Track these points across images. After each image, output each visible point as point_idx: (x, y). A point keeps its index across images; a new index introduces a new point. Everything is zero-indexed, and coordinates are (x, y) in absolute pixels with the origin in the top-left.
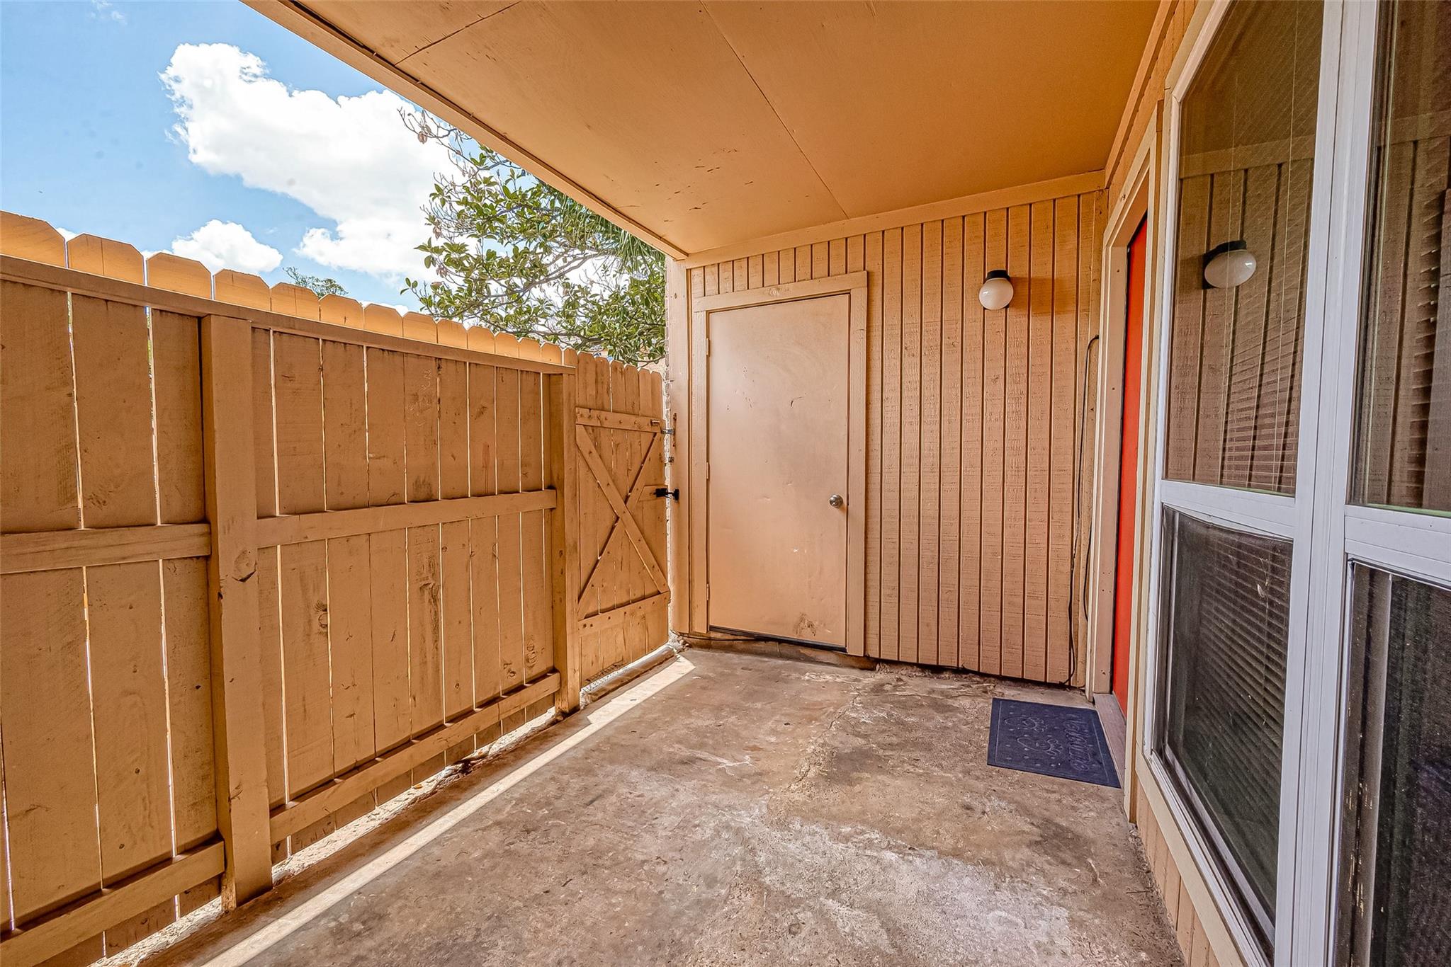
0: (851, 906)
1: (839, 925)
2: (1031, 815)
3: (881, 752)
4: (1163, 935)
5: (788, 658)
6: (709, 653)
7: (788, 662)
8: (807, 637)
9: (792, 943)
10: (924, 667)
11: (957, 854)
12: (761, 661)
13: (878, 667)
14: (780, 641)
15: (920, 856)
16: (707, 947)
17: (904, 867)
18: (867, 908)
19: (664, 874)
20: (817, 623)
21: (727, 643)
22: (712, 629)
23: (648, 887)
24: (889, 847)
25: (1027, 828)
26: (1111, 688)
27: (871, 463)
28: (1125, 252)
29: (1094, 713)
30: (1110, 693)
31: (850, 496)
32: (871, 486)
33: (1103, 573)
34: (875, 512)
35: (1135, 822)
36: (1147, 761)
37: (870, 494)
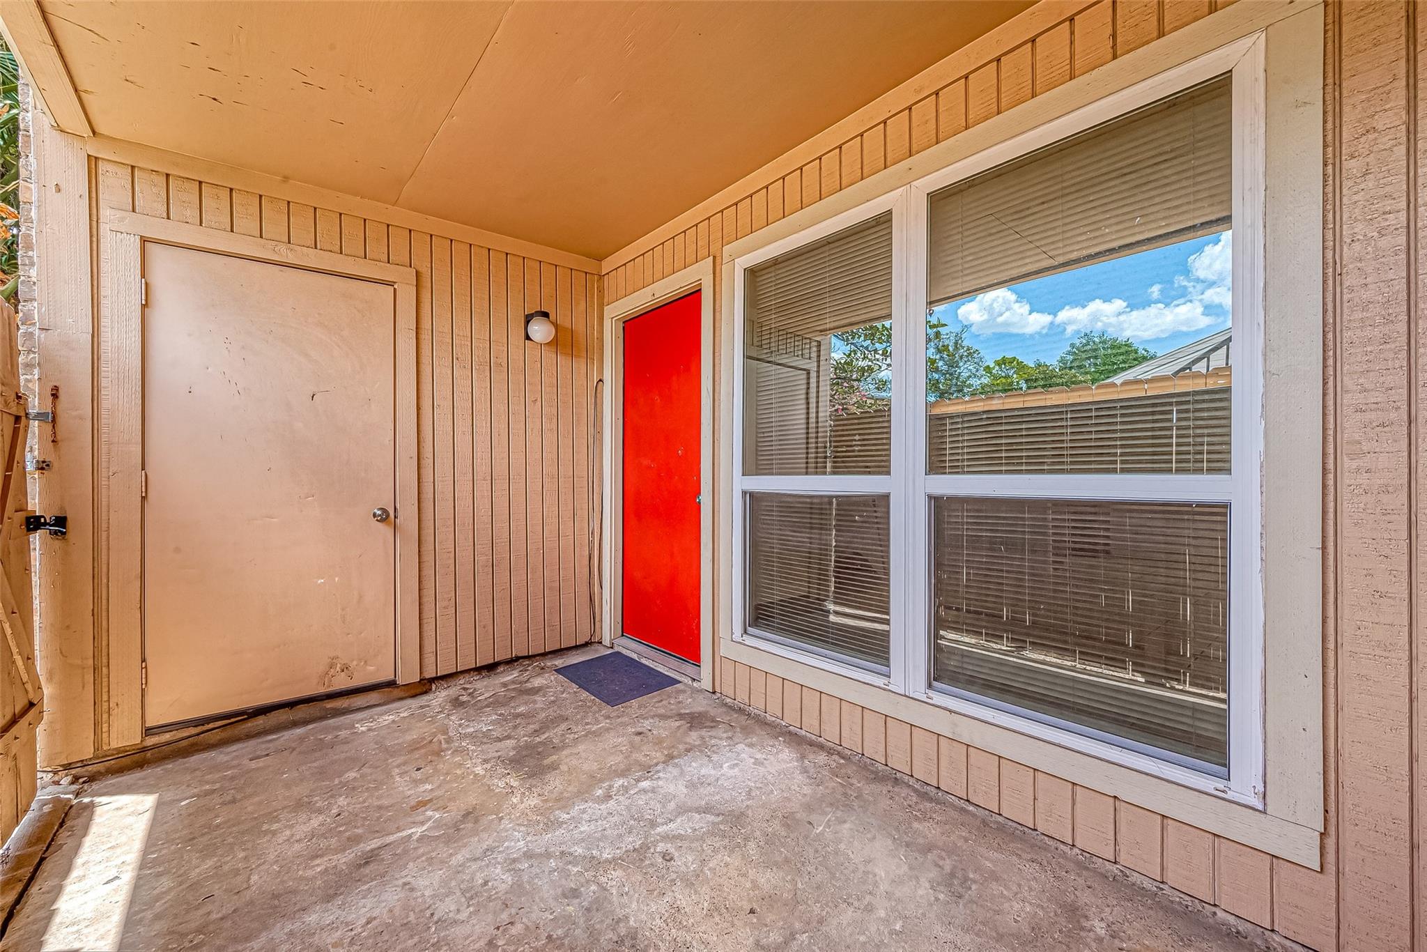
0: (671, 821)
1: (683, 832)
2: (672, 717)
3: (538, 739)
4: (775, 727)
5: (305, 722)
6: (148, 771)
7: (310, 727)
8: (341, 683)
9: (679, 863)
10: (478, 670)
11: (671, 757)
12: (271, 741)
13: (434, 687)
14: (291, 704)
15: (658, 772)
16: (643, 917)
17: (660, 783)
18: (679, 814)
19: (527, 928)
20: (355, 663)
21: (184, 743)
22: (148, 731)
23: (532, 948)
24: (638, 781)
25: (677, 724)
26: (623, 632)
27: (423, 471)
28: (621, 325)
29: (618, 653)
30: (623, 635)
31: (398, 507)
32: (424, 496)
33: (616, 550)
34: (428, 523)
35: (718, 689)
36: (740, 643)
37: (422, 505)
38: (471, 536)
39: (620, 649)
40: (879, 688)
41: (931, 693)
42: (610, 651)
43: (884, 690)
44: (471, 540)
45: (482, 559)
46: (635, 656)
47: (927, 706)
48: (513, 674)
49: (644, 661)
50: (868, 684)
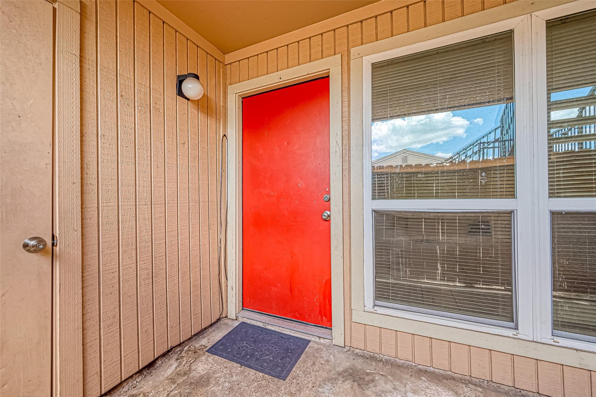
4: (406, 367)
26: (243, 307)
27: (87, 197)
28: (241, 100)
29: (243, 323)
30: (243, 309)
31: (57, 233)
32: (87, 222)
33: (239, 252)
34: (92, 248)
35: (348, 344)
36: (372, 312)
37: (85, 230)
38: (134, 255)
39: (245, 320)
40: (509, 337)
41: (556, 339)
42: (236, 324)
43: (514, 338)
44: (134, 258)
45: (143, 274)
46: (261, 325)
47: (555, 347)
48: (171, 365)
49: (269, 327)
50: (498, 335)
